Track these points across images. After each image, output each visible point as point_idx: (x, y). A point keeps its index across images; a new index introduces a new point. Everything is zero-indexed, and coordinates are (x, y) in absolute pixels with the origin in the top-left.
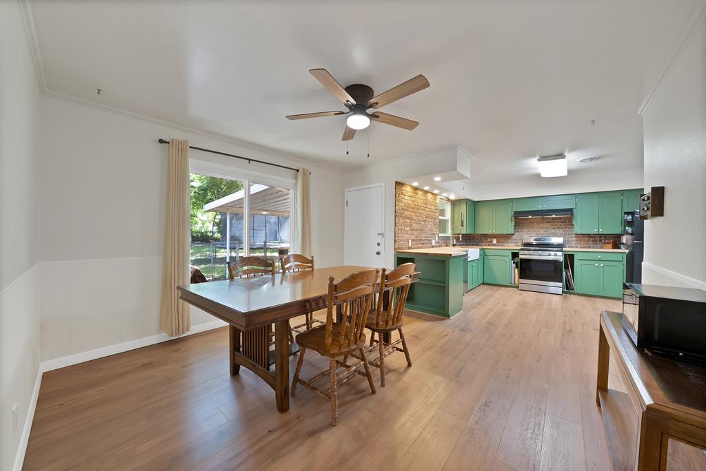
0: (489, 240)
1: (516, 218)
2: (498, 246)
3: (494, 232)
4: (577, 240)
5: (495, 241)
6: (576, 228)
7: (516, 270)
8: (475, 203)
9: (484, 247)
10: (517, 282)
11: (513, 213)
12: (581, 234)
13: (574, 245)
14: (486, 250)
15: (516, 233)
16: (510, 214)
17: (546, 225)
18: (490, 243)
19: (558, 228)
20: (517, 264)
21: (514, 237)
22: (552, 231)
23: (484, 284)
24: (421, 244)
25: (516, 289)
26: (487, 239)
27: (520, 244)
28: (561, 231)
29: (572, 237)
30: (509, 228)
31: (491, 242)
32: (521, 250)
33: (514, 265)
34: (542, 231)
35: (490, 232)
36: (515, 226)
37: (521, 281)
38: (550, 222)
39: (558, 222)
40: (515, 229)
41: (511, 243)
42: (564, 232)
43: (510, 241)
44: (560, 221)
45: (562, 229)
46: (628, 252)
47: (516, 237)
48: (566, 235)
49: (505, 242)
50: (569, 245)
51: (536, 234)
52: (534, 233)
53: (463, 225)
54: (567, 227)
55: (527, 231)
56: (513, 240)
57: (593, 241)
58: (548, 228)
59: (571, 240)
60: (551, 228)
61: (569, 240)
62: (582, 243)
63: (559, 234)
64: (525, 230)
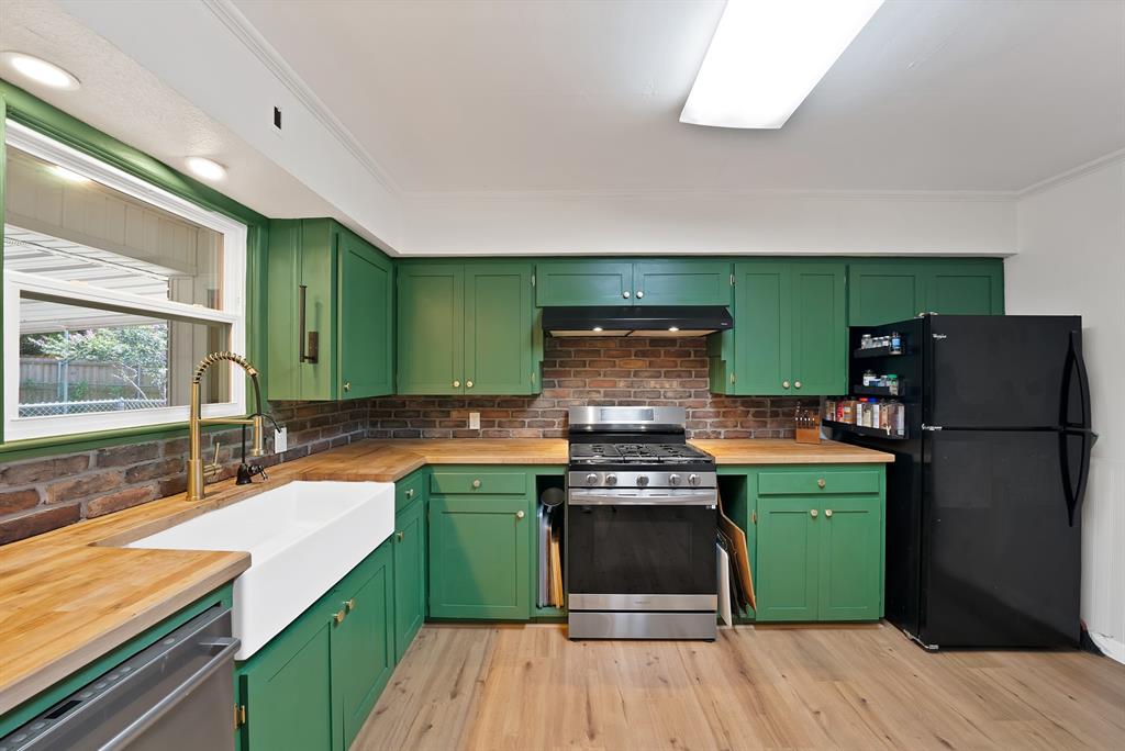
0: (455, 414)
1: (547, 335)
2: (487, 436)
3: (472, 388)
4: (717, 415)
5: (475, 421)
6: (731, 378)
7: (555, 547)
8: (400, 264)
9: (430, 459)
10: (557, 598)
11: (537, 312)
14: (437, 474)
15: (547, 392)
16: (529, 317)
17: (638, 364)
18: (461, 433)
19: (667, 375)
20: (556, 518)
21: (541, 405)
22: (653, 383)
23: (430, 621)
25: (553, 629)
26: (448, 414)
27: (558, 429)
28: (672, 386)
29: (704, 405)
30: (519, 371)
31: (465, 423)
32: (574, 466)
33: (545, 527)
34: (622, 384)
35: (455, 387)
36: (542, 364)
37: (575, 600)
38: (644, 354)
39: (667, 354)
40: (543, 374)
41: (529, 426)
42: (684, 387)
43: (527, 420)
44: (672, 349)
45: (679, 376)
46: (894, 460)
47: (546, 404)
48: (690, 396)
49: (511, 424)
50: (697, 431)
51: (606, 395)
52: (599, 392)
53: (314, 359)
54: (690, 372)
55: (580, 384)
56: (536, 415)
57: (756, 415)
58: (641, 374)
59: (701, 414)
60: (647, 374)
61: (697, 415)
62: (730, 421)
63: (669, 394)
64: (571, 380)
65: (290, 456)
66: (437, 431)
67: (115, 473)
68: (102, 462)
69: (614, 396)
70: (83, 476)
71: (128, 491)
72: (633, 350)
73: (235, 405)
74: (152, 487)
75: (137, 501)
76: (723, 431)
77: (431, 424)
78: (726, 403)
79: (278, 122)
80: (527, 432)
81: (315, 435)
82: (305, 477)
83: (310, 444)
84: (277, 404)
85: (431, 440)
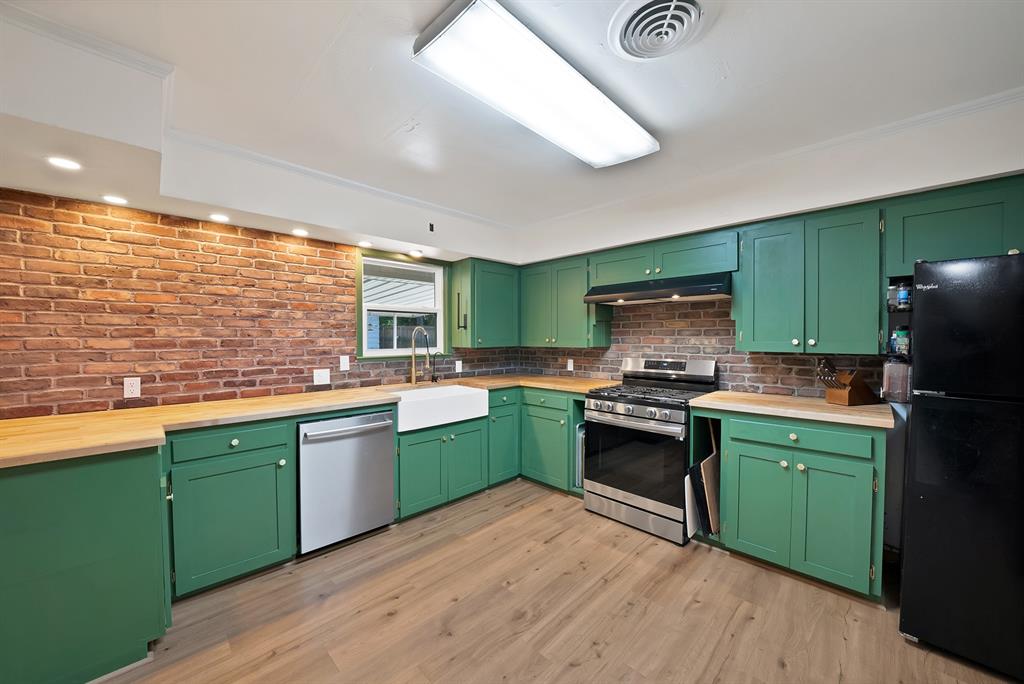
0: (560, 360)
2: (577, 376)
3: (555, 342)
4: (755, 370)
5: (570, 366)
6: (743, 335)
9: (522, 383)
10: (579, 485)
11: (587, 292)
12: (766, 353)
13: (747, 384)
14: (526, 392)
15: (613, 347)
16: (582, 296)
17: (679, 324)
18: (563, 372)
19: (706, 333)
21: (610, 355)
22: (693, 341)
23: (521, 477)
24: (226, 384)
25: (579, 501)
28: (711, 343)
29: (743, 361)
30: (580, 331)
31: (565, 366)
32: (591, 396)
34: (668, 341)
35: (547, 342)
37: (589, 484)
38: (686, 316)
39: (707, 315)
41: (603, 371)
42: (722, 344)
43: (601, 367)
44: (711, 311)
45: (717, 334)
46: (893, 426)
47: (612, 355)
48: (728, 352)
49: (591, 369)
50: (734, 384)
51: (655, 350)
52: (650, 347)
53: (465, 327)
54: (729, 330)
55: (637, 340)
56: (607, 362)
57: (799, 373)
58: (683, 333)
59: (738, 369)
60: (687, 333)
61: (734, 369)
62: (769, 378)
63: (708, 350)
64: (631, 338)
65: (464, 375)
66: (551, 371)
67: (391, 371)
68: (387, 366)
69: (661, 350)
70: (382, 370)
71: (395, 378)
72: (677, 313)
73: (440, 348)
74: (403, 378)
75: (397, 382)
76: (761, 386)
77: (548, 366)
78: (765, 360)
79: (432, 229)
80: (601, 375)
81: (480, 366)
82: (459, 384)
83: (477, 371)
84: (457, 349)
85: (547, 375)
